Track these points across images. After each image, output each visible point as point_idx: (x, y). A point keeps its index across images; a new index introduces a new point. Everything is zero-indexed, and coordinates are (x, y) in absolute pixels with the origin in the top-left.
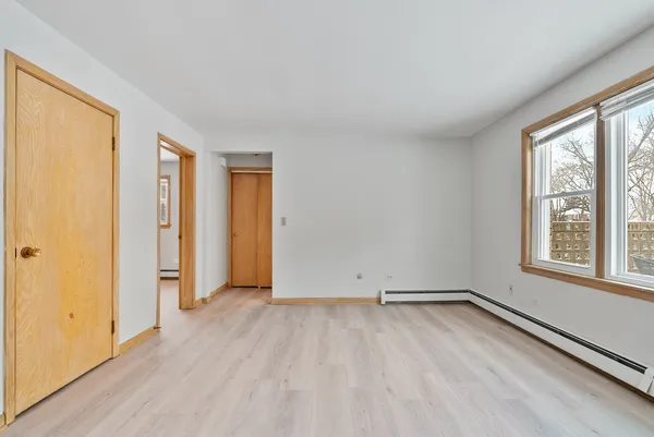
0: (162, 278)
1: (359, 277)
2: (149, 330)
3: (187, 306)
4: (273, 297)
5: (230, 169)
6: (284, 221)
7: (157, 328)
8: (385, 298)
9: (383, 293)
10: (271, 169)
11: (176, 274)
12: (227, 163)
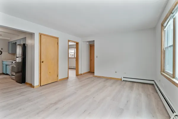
0: (69, 68)
1: (116, 72)
2: (66, 78)
3: (77, 75)
4: (95, 75)
5: (90, 45)
6: (97, 57)
7: (68, 78)
8: (123, 79)
9: (122, 77)
10: (94, 44)
11: (75, 68)
12: (89, 43)
